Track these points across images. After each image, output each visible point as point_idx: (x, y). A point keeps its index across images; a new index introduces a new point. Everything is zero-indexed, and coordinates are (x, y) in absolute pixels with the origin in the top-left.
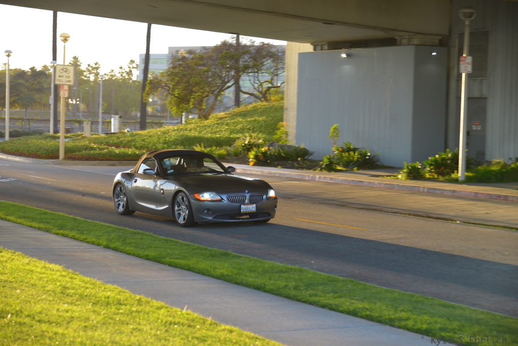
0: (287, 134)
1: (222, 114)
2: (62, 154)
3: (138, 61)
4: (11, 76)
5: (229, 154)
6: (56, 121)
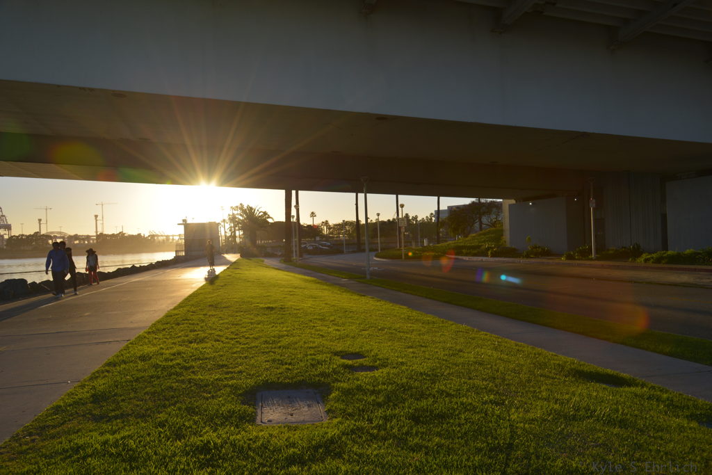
0: (505, 242)
1: (474, 235)
2: (403, 257)
3: (434, 213)
4: (380, 224)
5: (478, 253)
6: (400, 242)
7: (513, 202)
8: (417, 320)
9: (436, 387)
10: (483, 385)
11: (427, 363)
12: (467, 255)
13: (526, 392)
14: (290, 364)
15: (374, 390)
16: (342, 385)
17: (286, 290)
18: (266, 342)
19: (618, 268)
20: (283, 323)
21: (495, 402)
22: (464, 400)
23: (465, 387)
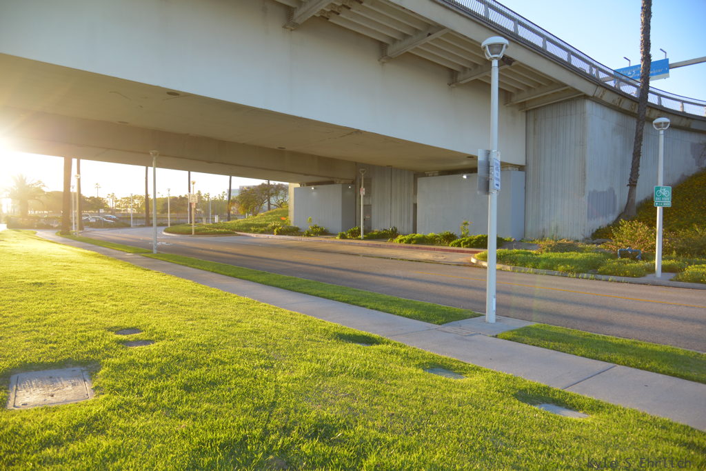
0: (290, 221)
1: (262, 214)
2: (193, 233)
3: (226, 192)
4: (170, 199)
5: (266, 230)
6: (191, 218)
7: (298, 185)
8: (200, 294)
9: (212, 355)
10: (256, 351)
11: (206, 334)
12: (255, 232)
13: (294, 355)
15: (148, 363)
16: (113, 360)
17: (60, 264)
20: (52, 299)
21: (264, 366)
22: (237, 366)
23: (239, 355)
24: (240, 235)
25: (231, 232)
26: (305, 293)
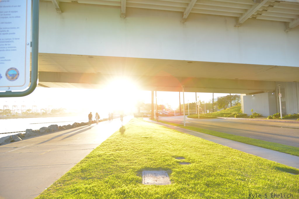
0: (242, 111)
1: (228, 108)
2: (199, 118)
3: (211, 100)
4: (189, 104)
5: (230, 116)
6: (197, 112)
7: (245, 95)
8: (206, 144)
9: (216, 172)
10: (236, 172)
11: (211, 162)
12: (226, 117)
13: (255, 175)
14: (155, 160)
15: (189, 172)
16: (176, 169)
18: (145, 151)
19: (292, 122)
20: (151, 144)
21: (241, 179)
22: (228, 178)
23: (228, 173)
24: (219, 118)
25: (215, 117)
26: (254, 145)
